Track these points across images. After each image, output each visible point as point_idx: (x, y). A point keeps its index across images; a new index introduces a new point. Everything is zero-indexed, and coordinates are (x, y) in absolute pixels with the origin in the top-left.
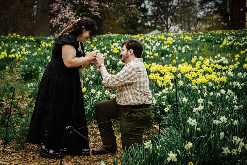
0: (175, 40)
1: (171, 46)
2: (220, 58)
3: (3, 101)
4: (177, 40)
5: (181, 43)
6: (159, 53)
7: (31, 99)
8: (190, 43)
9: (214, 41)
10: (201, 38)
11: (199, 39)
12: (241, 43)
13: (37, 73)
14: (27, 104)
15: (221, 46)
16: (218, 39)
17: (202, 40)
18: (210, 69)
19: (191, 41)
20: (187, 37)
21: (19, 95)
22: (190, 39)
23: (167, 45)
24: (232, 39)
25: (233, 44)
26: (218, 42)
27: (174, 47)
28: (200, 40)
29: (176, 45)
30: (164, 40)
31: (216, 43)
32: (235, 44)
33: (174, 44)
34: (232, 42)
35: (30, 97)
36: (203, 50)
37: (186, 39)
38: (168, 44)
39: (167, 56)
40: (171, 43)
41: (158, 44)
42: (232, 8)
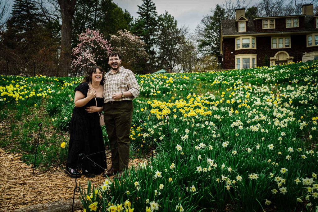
0: (175, 80)
1: (172, 84)
2: (209, 95)
3: (33, 133)
4: (177, 79)
5: (180, 82)
6: (161, 91)
7: (55, 131)
9: (207, 80)
13: (61, 109)
14: (52, 135)
15: (212, 84)
16: (210, 78)
17: (197, 79)
18: (200, 105)
19: (188, 80)
20: (185, 77)
21: (45, 128)
22: (188, 78)
24: (221, 78)
25: (222, 83)
26: (210, 80)
27: (174, 85)
28: (196, 79)
29: (176, 84)
30: (166, 79)
31: (209, 82)
32: (223, 83)
33: (174, 83)
34: (221, 81)
35: (54, 129)
36: (198, 87)
37: (185, 79)
38: (169, 83)
39: (168, 93)
40: (172, 82)
41: (161, 83)
42: (224, 51)
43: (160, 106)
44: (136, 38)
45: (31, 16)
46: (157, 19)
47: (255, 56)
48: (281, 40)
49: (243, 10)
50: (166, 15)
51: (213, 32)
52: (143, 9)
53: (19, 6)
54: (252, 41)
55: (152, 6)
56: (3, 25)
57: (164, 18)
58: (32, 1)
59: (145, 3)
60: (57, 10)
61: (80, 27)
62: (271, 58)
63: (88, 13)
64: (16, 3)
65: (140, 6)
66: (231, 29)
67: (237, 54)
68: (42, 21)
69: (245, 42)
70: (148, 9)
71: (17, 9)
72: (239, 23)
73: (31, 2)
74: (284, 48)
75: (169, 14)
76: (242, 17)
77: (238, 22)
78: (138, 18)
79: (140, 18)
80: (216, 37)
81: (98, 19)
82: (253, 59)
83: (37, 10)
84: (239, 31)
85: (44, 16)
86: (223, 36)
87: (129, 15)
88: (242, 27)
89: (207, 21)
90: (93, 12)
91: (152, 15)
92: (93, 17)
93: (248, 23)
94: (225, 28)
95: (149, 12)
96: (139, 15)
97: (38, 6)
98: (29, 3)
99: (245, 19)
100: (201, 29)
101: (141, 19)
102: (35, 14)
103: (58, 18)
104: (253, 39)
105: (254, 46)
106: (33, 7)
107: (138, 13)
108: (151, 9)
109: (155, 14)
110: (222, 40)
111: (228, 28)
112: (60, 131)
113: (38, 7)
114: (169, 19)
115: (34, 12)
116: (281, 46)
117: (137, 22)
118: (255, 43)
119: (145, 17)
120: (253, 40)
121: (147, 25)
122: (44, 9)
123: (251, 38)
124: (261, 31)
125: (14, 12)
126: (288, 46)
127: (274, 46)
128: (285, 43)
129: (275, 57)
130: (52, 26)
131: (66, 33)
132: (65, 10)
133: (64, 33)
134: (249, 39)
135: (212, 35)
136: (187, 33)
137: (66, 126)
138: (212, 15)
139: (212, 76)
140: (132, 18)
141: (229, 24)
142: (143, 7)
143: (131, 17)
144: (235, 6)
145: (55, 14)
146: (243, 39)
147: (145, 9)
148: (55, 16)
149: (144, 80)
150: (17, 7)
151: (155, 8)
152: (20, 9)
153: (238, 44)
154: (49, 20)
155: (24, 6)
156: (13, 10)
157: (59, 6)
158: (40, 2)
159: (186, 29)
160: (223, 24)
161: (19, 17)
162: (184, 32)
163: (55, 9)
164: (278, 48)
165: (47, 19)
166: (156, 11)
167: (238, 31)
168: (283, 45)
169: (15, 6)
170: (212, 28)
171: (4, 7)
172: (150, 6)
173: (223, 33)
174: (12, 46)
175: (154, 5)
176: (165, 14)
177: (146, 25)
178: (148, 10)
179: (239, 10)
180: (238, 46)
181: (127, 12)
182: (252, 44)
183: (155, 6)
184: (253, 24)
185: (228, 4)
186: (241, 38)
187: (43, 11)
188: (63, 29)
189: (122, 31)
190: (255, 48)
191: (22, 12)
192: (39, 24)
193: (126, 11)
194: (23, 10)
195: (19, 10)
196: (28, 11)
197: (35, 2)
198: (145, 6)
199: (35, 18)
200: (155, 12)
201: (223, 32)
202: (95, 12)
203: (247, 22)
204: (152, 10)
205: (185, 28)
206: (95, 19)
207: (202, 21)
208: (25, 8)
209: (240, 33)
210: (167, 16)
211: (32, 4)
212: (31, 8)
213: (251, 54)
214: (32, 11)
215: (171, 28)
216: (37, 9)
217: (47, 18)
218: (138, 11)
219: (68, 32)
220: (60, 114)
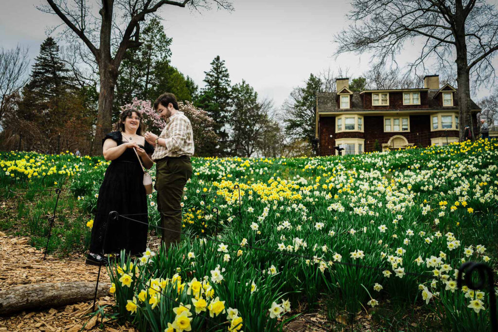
0: (253, 163)
1: (248, 168)
4: (256, 163)
5: (259, 166)
6: (233, 175)
8: (269, 166)
9: (297, 165)
10: (283, 162)
11: (280, 163)
12: (324, 166)
15: (303, 170)
16: (301, 163)
17: (283, 164)
19: (271, 164)
20: (266, 160)
22: (270, 162)
23: (244, 167)
24: (316, 163)
26: (301, 166)
27: (251, 169)
29: (254, 168)
30: (241, 162)
31: (299, 167)
32: (318, 168)
33: (252, 166)
34: (315, 165)
36: (284, 174)
37: (266, 162)
38: (245, 166)
39: (242, 177)
40: (249, 165)
41: (233, 166)
42: (321, 133)
44: (201, 113)
45: (57, 80)
46: (229, 89)
47: (362, 141)
48: (397, 121)
49: (347, 80)
50: (243, 85)
51: (306, 110)
52: (211, 76)
53: (42, 65)
54: (358, 122)
55: (225, 73)
56: (18, 89)
57: (240, 89)
58: (61, 60)
59: (214, 68)
60: (94, 72)
61: (126, 96)
62: (383, 145)
63: (136, 78)
64: (38, 62)
65: (207, 72)
66: (329, 105)
67: (338, 138)
68: (73, 87)
69: (350, 122)
70: (218, 75)
71: (39, 69)
72: (341, 97)
73: (60, 62)
74: (401, 131)
75: (247, 83)
76: (345, 89)
77: (339, 96)
78: (204, 88)
79: (207, 87)
80: (309, 116)
81: (149, 86)
82: (360, 145)
83: (67, 72)
84: (341, 108)
85: (75, 80)
86: (320, 113)
87: (192, 83)
88: (345, 103)
89: (297, 94)
90: (143, 76)
91: (223, 83)
92: (144, 84)
93: (353, 98)
94: (322, 103)
95: (220, 80)
96: (206, 84)
97: (68, 66)
98: (56, 63)
99: (349, 92)
100: (290, 106)
101: (209, 89)
102: (64, 78)
103: (96, 84)
104: (359, 118)
105: (360, 128)
106: (61, 67)
107: (205, 81)
108: (223, 76)
109: (227, 83)
110: (318, 119)
111: (326, 104)
113: (69, 68)
114: (247, 90)
115: (62, 74)
116: (397, 129)
117: (203, 94)
118: (362, 123)
119: (214, 87)
120: (359, 120)
121: (217, 97)
122: (76, 71)
123: (356, 117)
124: (370, 108)
125: (36, 74)
126: (407, 129)
127: (387, 129)
128: (403, 125)
129: (389, 143)
130: (87, 94)
131: (106, 102)
132: (105, 72)
133: (103, 102)
134: (354, 118)
135: (304, 113)
136: (271, 107)
138: (305, 86)
139: (304, 161)
140: (197, 88)
141: (327, 98)
142: (211, 74)
143: (195, 87)
144: (336, 75)
145: (92, 78)
146: (347, 118)
147: (214, 76)
148: (91, 81)
149: (210, 162)
150: (39, 67)
151: (227, 76)
152: (43, 69)
153: (339, 124)
154: (82, 86)
155: (49, 66)
156: (34, 70)
157: (98, 68)
158: (72, 62)
159: (270, 102)
160: (319, 98)
161: (42, 81)
162: (267, 107)
163: (92, 72)
164: (392, 131)
165: (81, 84)
166: (229, 80)
167: (339, 107)
168: (400, 128)
169: (37, 65)
170: (304, 104)
171: (22, 65)
172: (220, 73)
173: (320, 110)
174: (30, 117)
175: (226, 71)
176: (241, 84)
177: (215, 97)
178: (218, 78)
179: (341, 81)
180: (339, 127)
181: (190, 79)
182: (359, 125)
183: (228, 72)
184: (360, 99)
185: (326, 73)
186: (343, 117)
187: (76, 74)
188: (102, 96)
189: (182, 102)
190: (363, 131)
191: (45, 74)
192: (68, 90)
193: (188, 79)
194: (47, 71)
195: (42, 71)
196: (54, 73)
197: (65, 61)
198: (214, 72)
199: (64, 83)
200: (227, 81)
201: (320, 108)
202: (146, 76)
203: (351, 96)
204: (223, 78)
205: (268, 101)
206: (146, 86)
207: (291, 94)
208: (50, 69)
209: (342, 111)
210: (245, 85)
211: (61, 63)
212: (60, 69)
213: (357, 139)
214: (60, 72)
215: (250, 102)
216: (67, 70)
217: (79, 83)
218: (204, 79)
219: (108, 101)
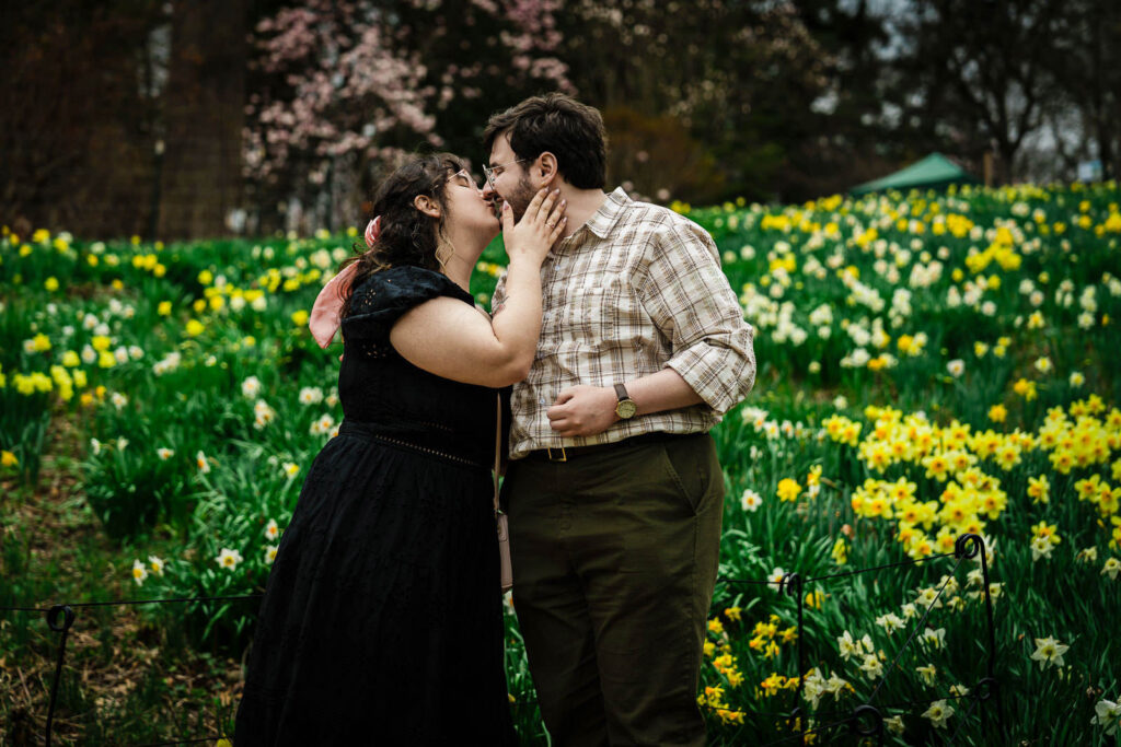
0: (1036, 243)
1: (1011, 279)
4: (1054, 240)
5: (1074, 258)
7: (154, 652)
13: (187, 490)
14: (130, 684)
20: (1112, 222)
23: (986, 273)
27: (1026, 284)
29: (1044, 277)
30: (966, 242)
33: (1031, 266)
35: (147, 637)
37: (1113, 233)
38: (993, 268)
39: (981, 349)
40: (1014, 261)
41: (925, 275)
43: (927, 461)
112: (192, 657)
137: (234, 613)
149: (795, 249)
220: (187, 526)
